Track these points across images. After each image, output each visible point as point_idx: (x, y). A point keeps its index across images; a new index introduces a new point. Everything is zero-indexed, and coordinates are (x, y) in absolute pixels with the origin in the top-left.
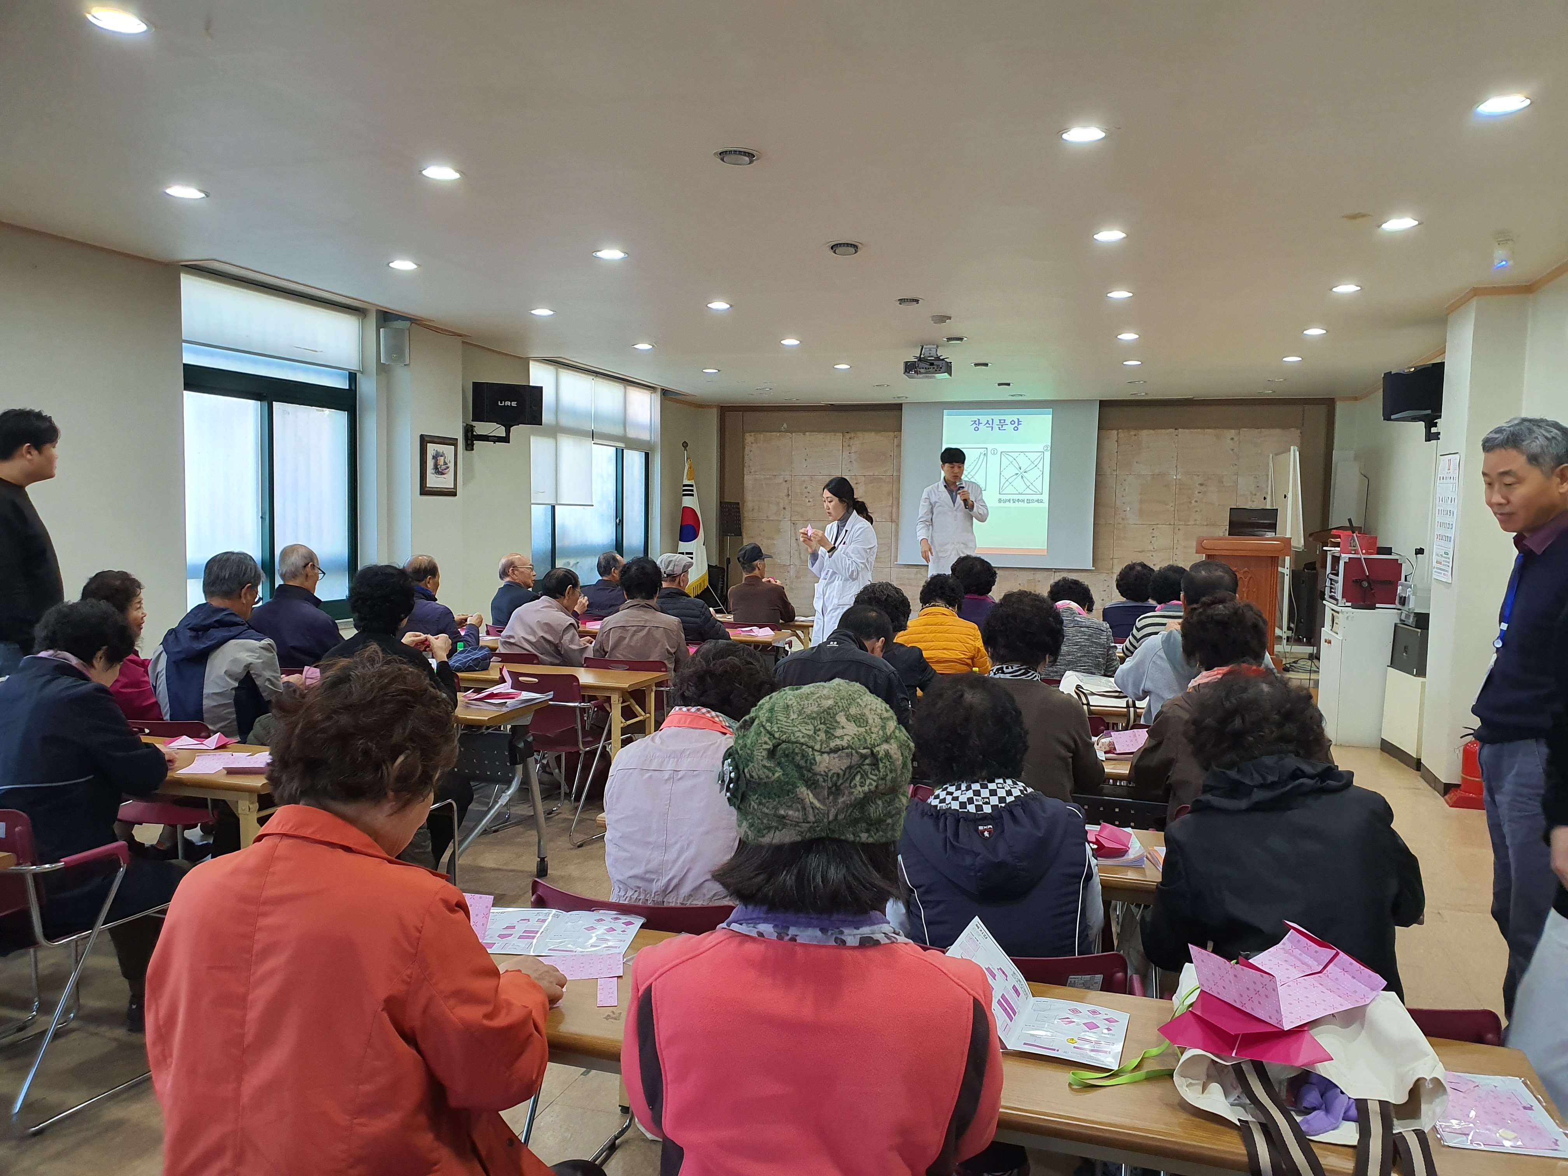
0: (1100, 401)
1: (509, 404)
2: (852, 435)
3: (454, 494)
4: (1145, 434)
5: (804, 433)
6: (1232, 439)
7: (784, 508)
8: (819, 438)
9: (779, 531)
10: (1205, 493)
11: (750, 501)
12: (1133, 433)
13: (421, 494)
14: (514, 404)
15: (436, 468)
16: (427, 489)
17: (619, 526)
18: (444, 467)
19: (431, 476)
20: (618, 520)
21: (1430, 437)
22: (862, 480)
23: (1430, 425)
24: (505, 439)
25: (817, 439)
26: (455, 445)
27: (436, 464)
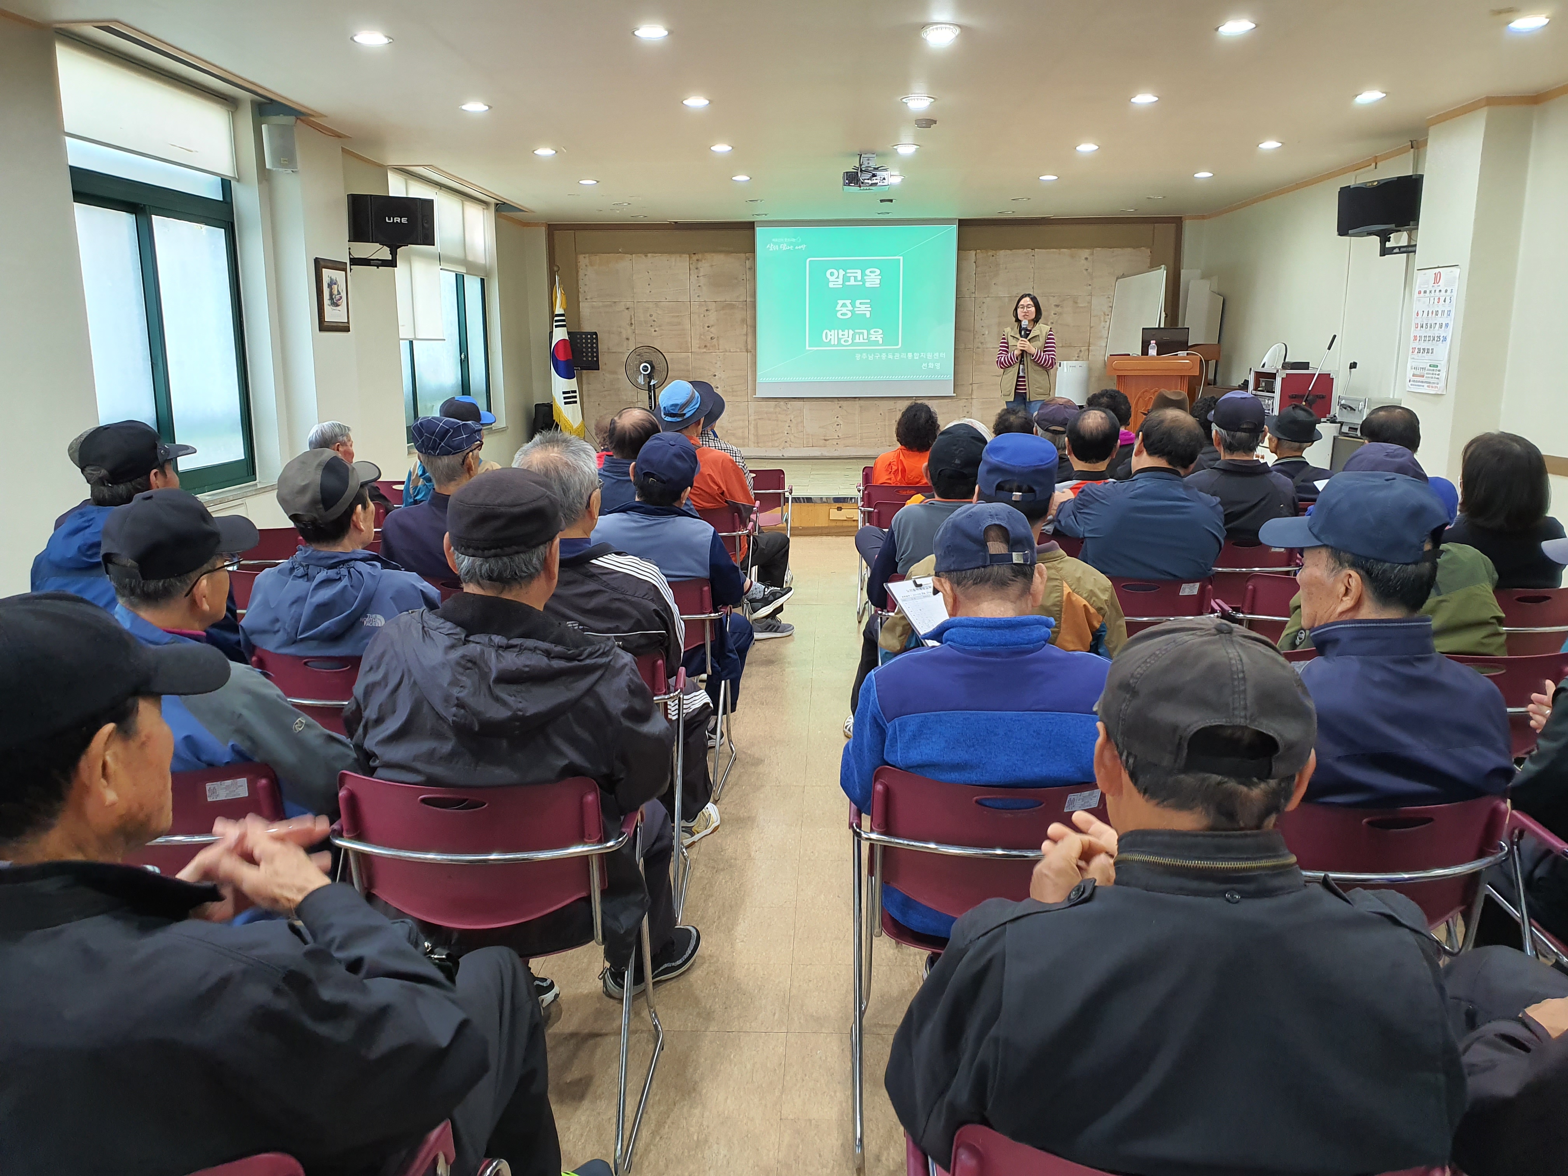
1: (399, 221)
2: (699, 256)
3: (347, 330)
4: (1003, 255)
5: (646, 254)
6: (1086, 259)
8: (663, 260)
10: (1061, 314)
12: (990, 253)
14: (404, 220)
15: (331, 298)
16: (326, 324)
17: (464, 363)
18: (338, 297)
19: (328, 308)
20: (463, 356)
21: (1384, 252)
22: (712, 306)
23: (1385, 238)
24: (392, 263)
25: (661, 261)
26: (345, 270)
27: (331, 294)
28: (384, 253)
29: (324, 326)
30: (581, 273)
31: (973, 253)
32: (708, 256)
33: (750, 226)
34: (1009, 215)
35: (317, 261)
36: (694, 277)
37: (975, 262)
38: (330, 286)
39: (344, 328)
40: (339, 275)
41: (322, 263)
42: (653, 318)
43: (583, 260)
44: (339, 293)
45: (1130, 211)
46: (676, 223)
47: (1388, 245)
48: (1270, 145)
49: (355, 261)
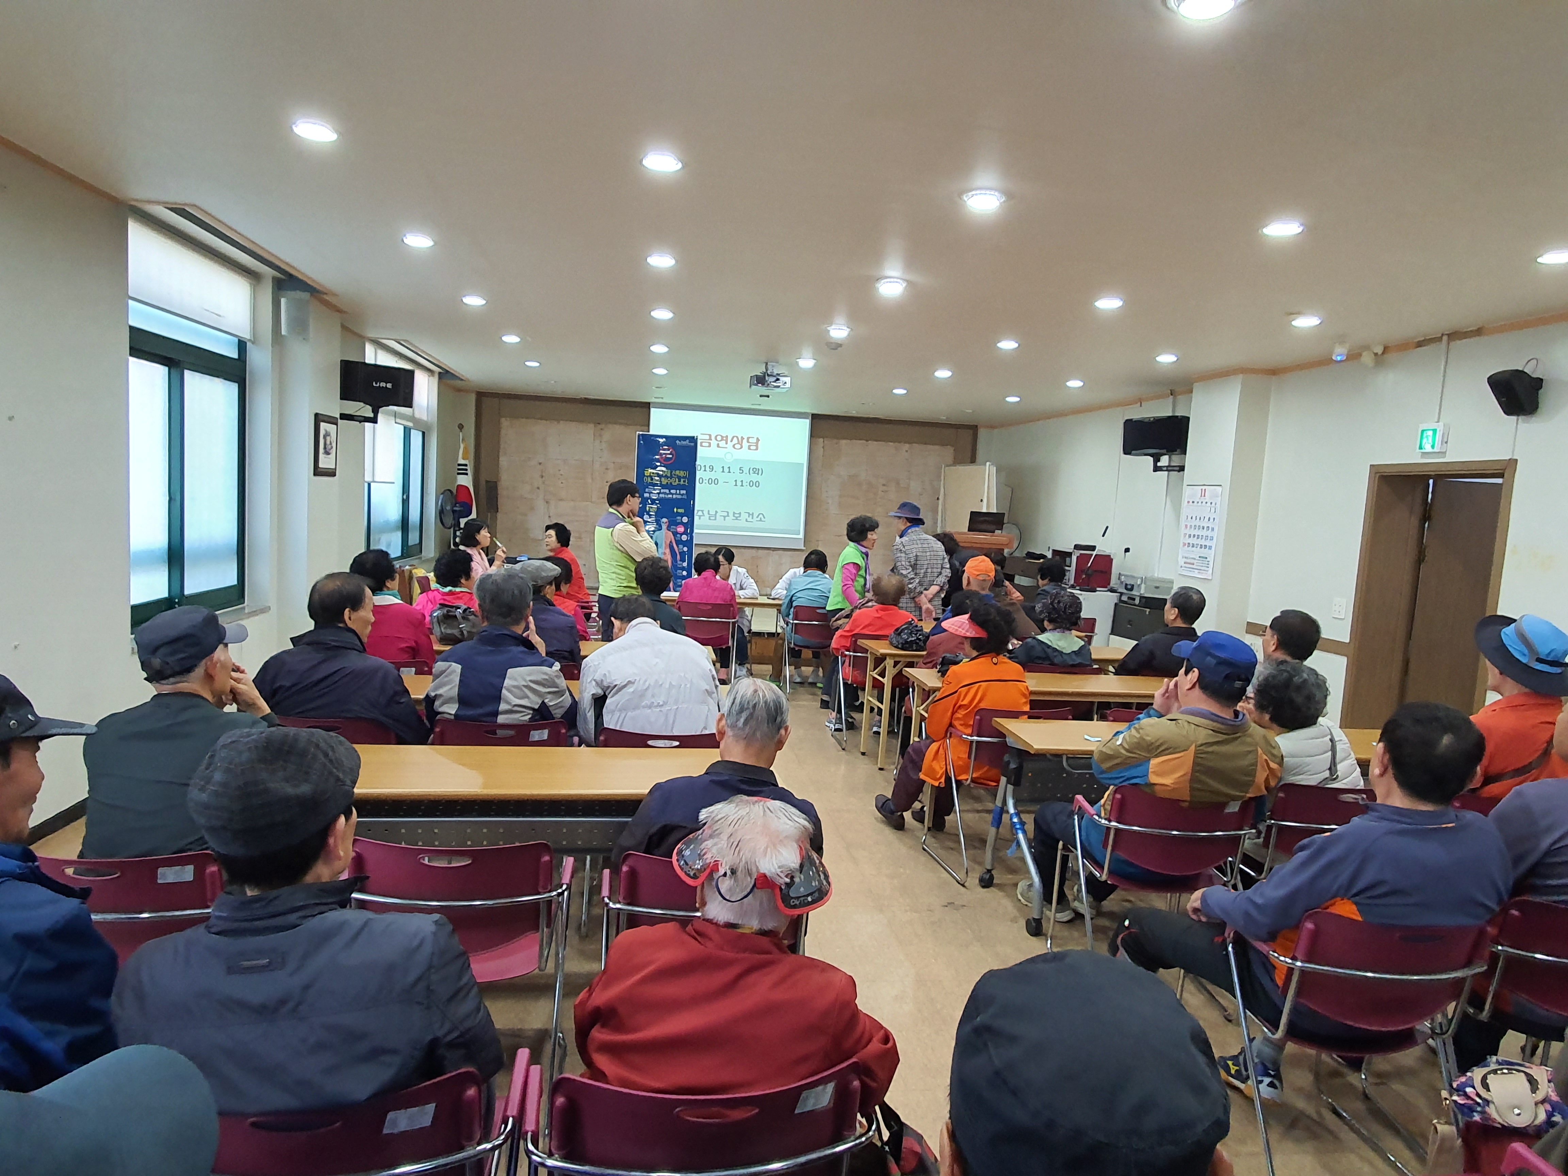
0: (813, 415)
1: (384, 386)
2: (602, 426)
3: (334, 475)
4: (844, 442)
5: (558, 421)
6: (907, 451)
7: (538, 488)
8: (572, 427)
9: (532, 509)
10: (887, 491)
11: (505, 481)
12: (835, 441)
13: (315, 474)
14: (389, 386)
15: (325, 448)
16: (319, 470)
17: (405, 502)
18: (330, 447)
19: (322, 456)
20: (405, 497)
21: (1156, 469)
22: (612, 466)
23: (1157, 460)
24: (374, 420)
25: (571, 428)
26: (336, 424)
27: (325, 444)
28: (368, 412)
29: (318, 472)
30: (503, 432)
31: (821, 440)
32: (610, 426)
33: (647, 406)
34: (854, 413)
35: (316, 415)
36: (597, 442)
37: (823, 447)
38: (325, 437)
39: (331, 473)
40: (331, 428)
41: (321, 418)
42: (561, 472)
43: (505, 423)
44: (331, 444)
45: (943, 418)
46: (585, 398)
47: (1159, 464)
48: (1075, 384)
49: (344, 417)
